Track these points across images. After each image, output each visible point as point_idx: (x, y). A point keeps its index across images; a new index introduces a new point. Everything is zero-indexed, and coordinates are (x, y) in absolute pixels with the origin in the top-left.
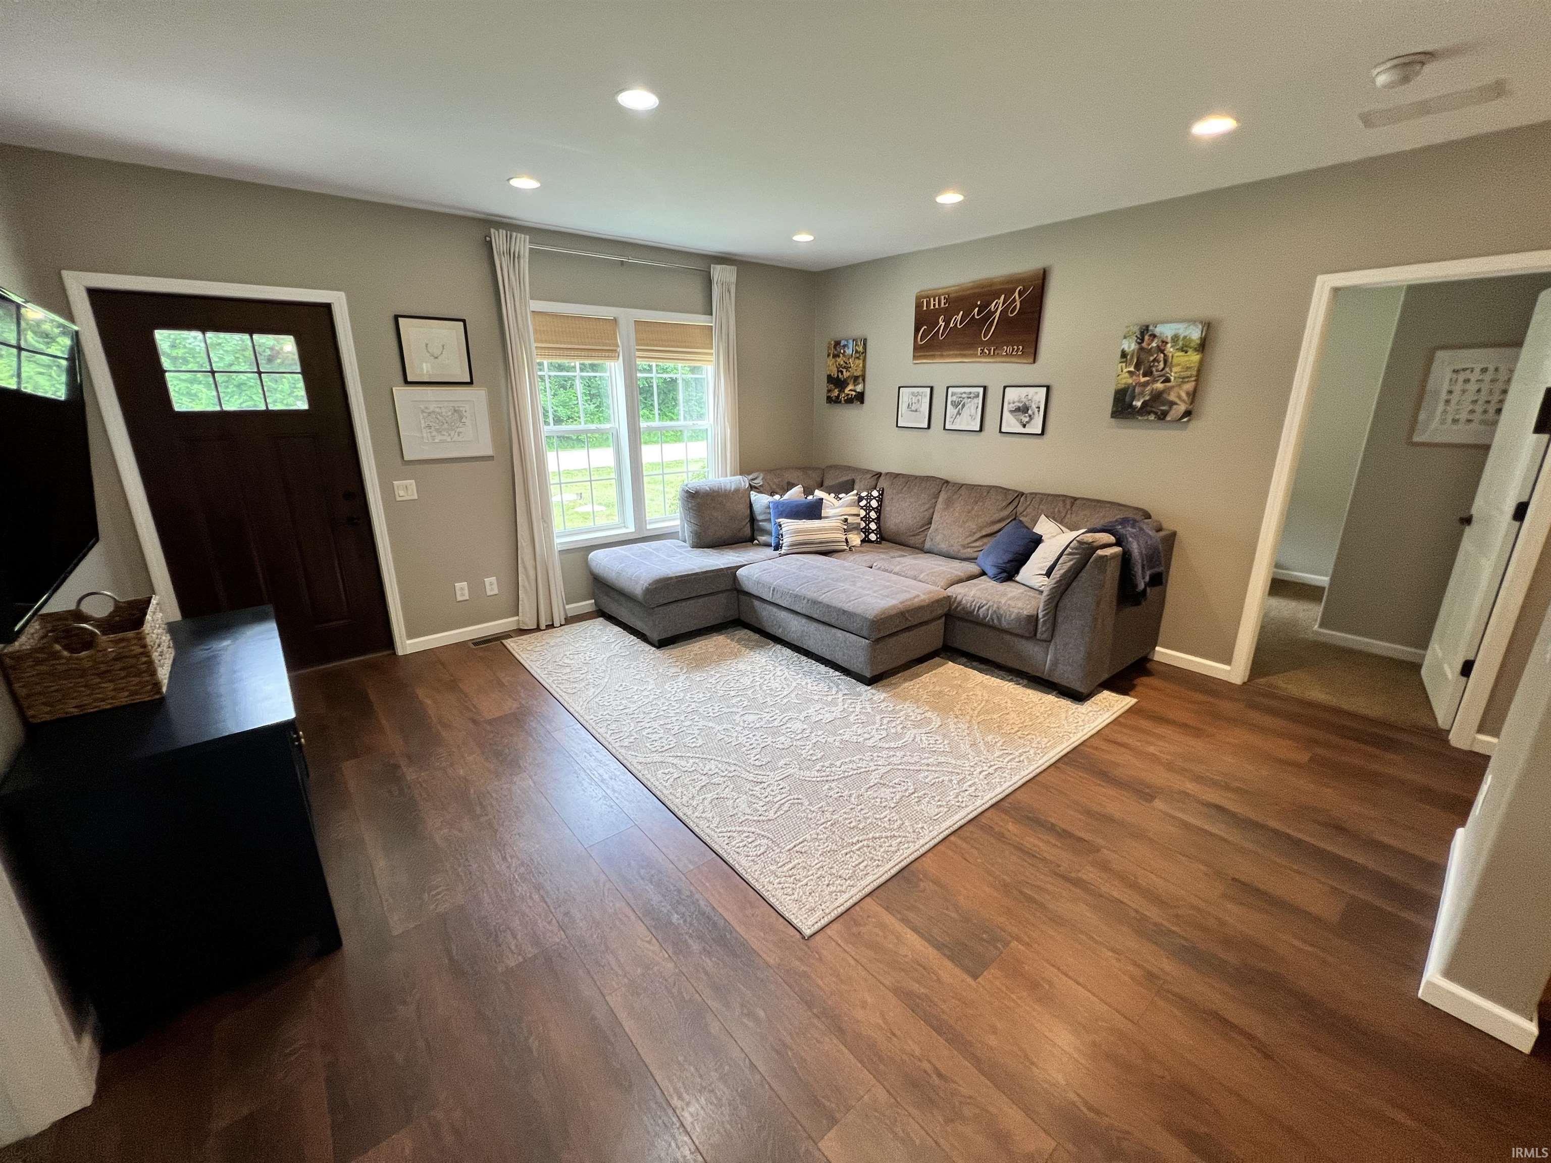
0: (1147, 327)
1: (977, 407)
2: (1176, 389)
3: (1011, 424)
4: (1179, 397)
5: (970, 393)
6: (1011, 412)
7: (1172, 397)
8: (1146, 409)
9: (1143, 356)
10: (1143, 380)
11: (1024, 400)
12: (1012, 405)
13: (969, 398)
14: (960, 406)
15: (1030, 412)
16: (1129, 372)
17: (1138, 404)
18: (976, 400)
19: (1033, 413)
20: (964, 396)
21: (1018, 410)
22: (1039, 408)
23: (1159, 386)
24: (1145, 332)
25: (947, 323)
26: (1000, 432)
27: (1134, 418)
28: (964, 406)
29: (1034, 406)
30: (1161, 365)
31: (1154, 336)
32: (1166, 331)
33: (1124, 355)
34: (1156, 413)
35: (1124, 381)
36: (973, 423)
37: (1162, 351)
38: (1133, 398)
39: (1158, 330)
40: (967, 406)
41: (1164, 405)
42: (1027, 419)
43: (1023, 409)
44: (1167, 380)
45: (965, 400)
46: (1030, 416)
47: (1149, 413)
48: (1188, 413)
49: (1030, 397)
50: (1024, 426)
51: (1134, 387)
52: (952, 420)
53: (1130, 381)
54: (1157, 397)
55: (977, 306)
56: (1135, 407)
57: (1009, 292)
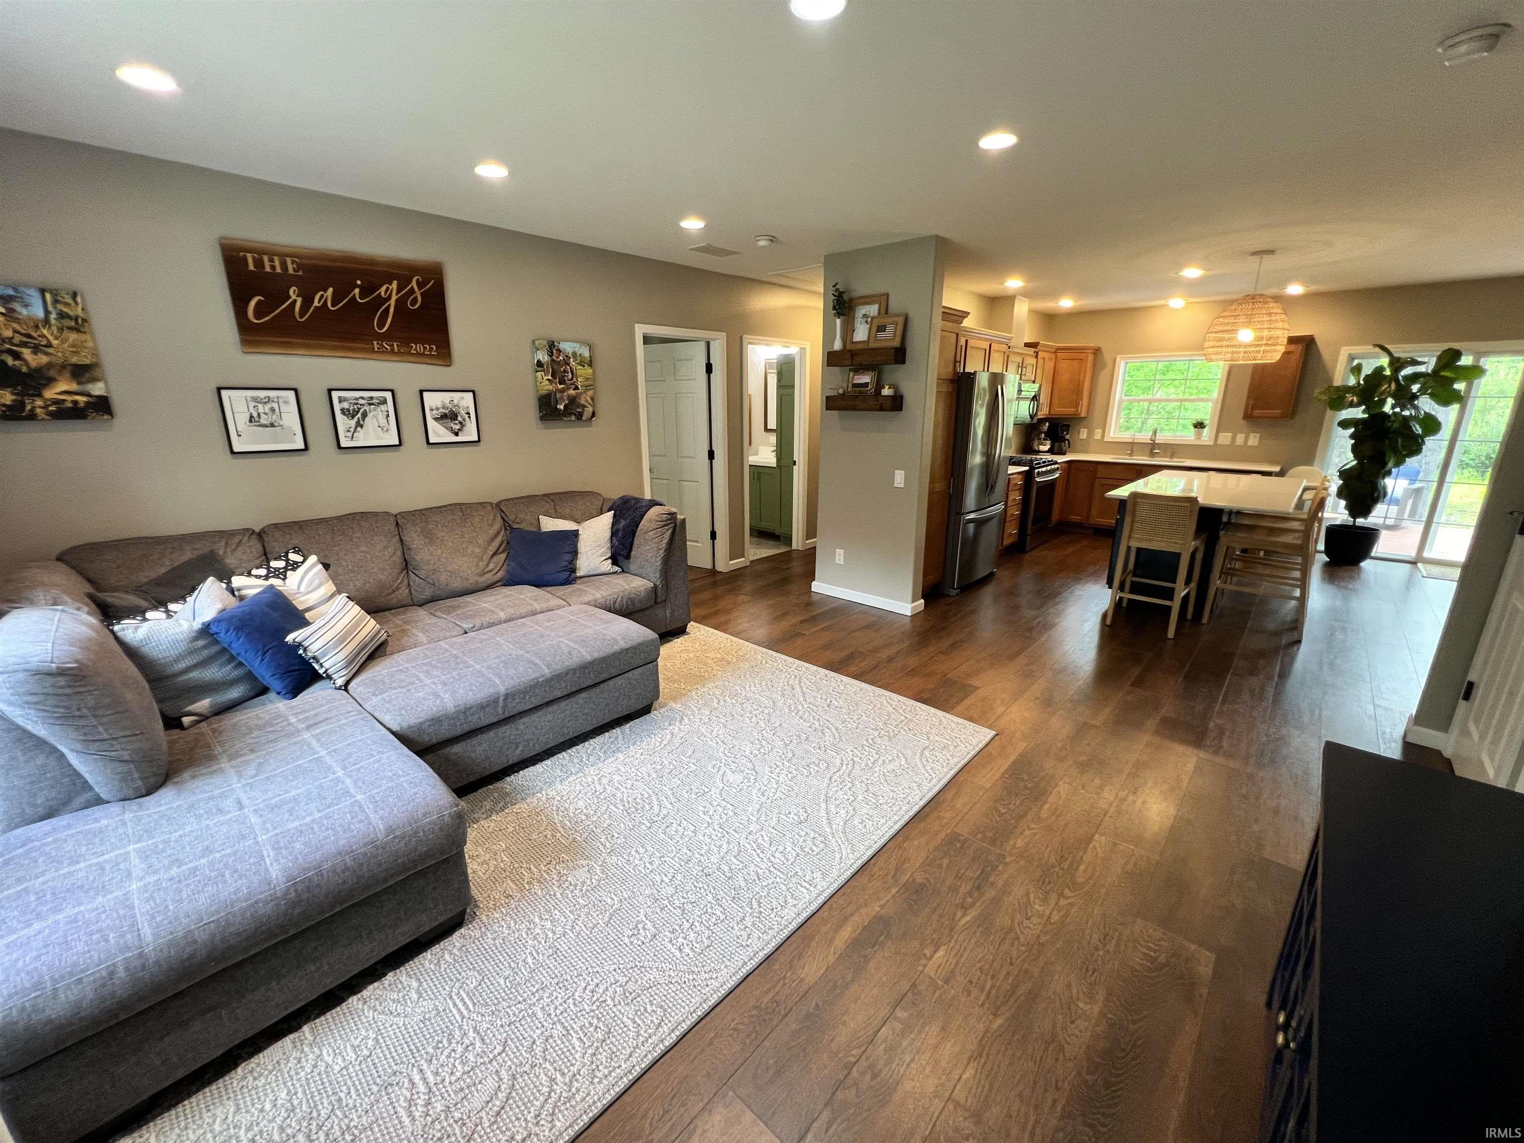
0: (553, 342)
1: (388, 416)
2: (584, 395)
3: (439, 433)
4: (587, 401)
5: (372, 398)
6: (436, 419)
7: (583, 402)
8: (567, 411)
9: (556, 367)
10: (561, 387)
11: (450, 406)
12: (435, 412)
13: (370, 404)
14: (359, 415)
15: (459, 418)
16: (548, 380)
17: (561, 407)
18: (383, 407)
19: (464, 420)
20: (361, 401)
21: (444, 417)
22: (468, 413)
23: (572, 392)
24: (552, 347)
25: (308, 301)
26: (428, 443)
27: (561, 419)
28: (365, 415)
29: (463, 413)
30: (570, 376)
31: (559, 351)
32: (567, 347)
33: (539, 364)
34: (575, 415)
35: (546, 388)
36: (386, 436)
37: (568, 364)
38: (557, 403)
39: (563, 346)
40: (370, 415)
41: (578, 408)
42: (458, 427)
43: (449, 416)
44: (576, 388)
45: (367, 408)
46: (461, 423)
47: (570, 414)
48: (593, 414)
49: (455, 402)
50: (457, 434)
51: (555, 393)
52: (350, 434)
53: (550, 387)
54: (573, 401)
55: (358, 286)
56: (559, 410)
57: (404, 282)
